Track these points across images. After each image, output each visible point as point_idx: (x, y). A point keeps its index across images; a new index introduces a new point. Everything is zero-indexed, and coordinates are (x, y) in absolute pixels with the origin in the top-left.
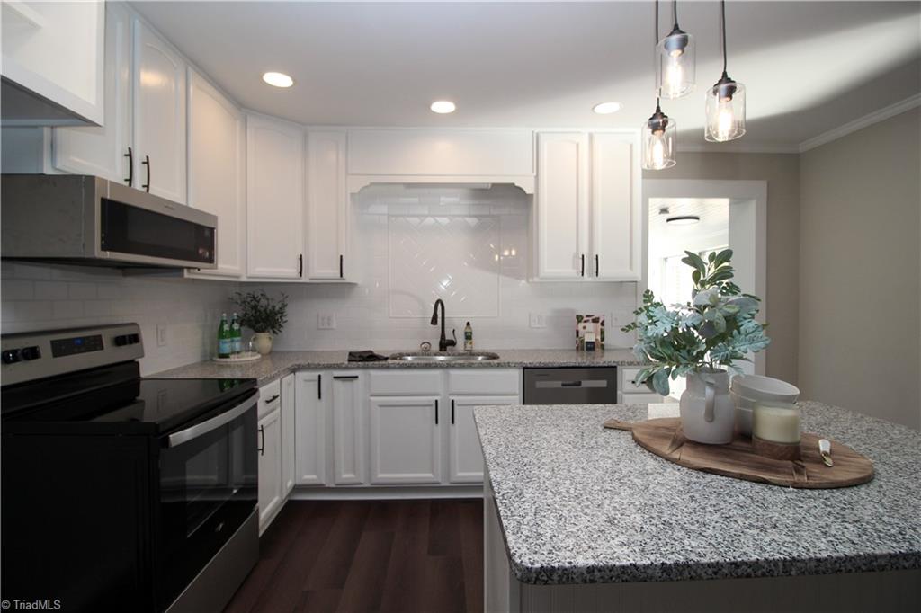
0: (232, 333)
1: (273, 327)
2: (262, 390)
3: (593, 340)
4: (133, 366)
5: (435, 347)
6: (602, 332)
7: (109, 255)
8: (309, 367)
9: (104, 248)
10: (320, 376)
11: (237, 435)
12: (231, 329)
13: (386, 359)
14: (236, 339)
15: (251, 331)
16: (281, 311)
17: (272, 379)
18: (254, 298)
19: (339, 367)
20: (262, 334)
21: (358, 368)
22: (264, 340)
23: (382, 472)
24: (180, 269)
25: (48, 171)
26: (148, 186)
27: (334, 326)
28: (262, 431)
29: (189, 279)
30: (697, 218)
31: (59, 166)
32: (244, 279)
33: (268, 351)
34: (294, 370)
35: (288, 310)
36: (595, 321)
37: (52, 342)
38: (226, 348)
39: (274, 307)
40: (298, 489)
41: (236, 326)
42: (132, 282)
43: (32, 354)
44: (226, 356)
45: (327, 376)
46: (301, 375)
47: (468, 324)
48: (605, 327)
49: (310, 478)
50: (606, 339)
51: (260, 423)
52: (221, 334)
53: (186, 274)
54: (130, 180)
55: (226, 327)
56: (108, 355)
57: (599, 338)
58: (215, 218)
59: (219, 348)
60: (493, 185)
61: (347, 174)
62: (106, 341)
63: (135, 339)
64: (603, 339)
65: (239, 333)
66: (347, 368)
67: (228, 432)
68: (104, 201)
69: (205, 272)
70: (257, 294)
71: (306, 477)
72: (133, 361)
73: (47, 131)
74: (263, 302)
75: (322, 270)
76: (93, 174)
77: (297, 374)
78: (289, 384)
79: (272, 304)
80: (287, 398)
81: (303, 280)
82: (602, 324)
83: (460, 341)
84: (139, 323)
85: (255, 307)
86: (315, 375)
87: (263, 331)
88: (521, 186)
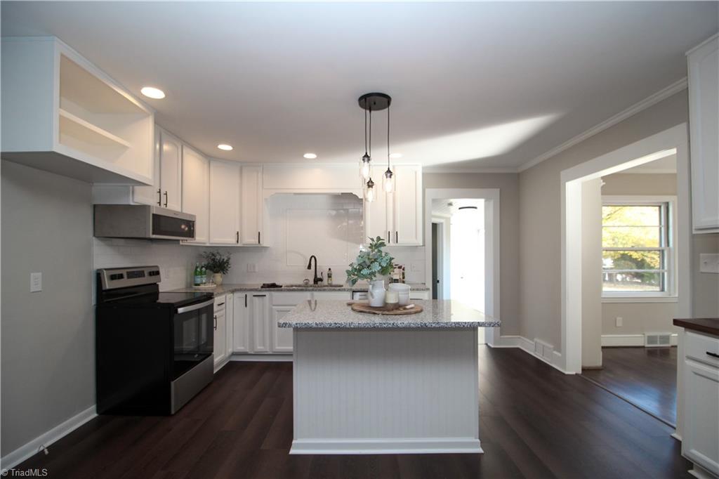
0: (201, 274)
1: (223, 270)
2: (216, 298)
3: (398, 278)
4: (155, 286)
5: (312, 282)
6: (403, 274)
7: (154, 236)
8: (241, 290)
9: (153, 234)
10: (246, 296)
11: (204, 317)
12: (201, 271)
13: (281, 286)
14: (203, 276)
15: (211, 272)
16: (227, 262)
17: (221, 294)
18: (213, 255)
19: (256, 290)
20: (216, 274)
21: (266, 291)
22: (219, 277)
23: (279, 346)
24: (179, 240)
25: (132, 204)
26: (166, 204)
27: (257, 270)
28: (216, 318)
29: (182, 245)
30: (476, 208)
31: (136, 200)
32: (208, 245)
33: (220, 283)
34: (233, 292)
35: (230, 261)
36: (400, 267)
37: (127, 272)
38: (198, 280)
39: (223, 259)
40: (234, 354)
41: (204, 269)
42: (155, 246)
43: (121, 276)
44: (199, 285)
45: (250, 294)
46: (237, 295)
47: (330, 269)
48: (405, 271)
49: (240, 348)
50: (406, 277)
51: (215, 315)
52: (196, 273)
53: (181, 243)
54: (160, 203)
55: (199, 270)
56: (146, 280)
57: (401, 277)
58: (194, 216)
59: (195, 281)
60: (342, 194)
61: (263, 188)
62: (146, 274)
63: (158, 273)
64: (404, 278)
65: (205, 273)
66: (260, 291)
67: (199, 315)
68: (153, 214)
69: (189, 242)
70: (215, 252)
71: (239, 348)
72: (155, 284)
73: (131, 188)
74: (218, 257)
75: (249, 239)
76: (149, 204)
77: (235, 294)
78: (230, 299)
79: (223, 258)
80: (229, 305)
81: (239, 245)
82: (403, 269)
83: (325, 278)
84: (159, 265)
85: (213, 260)
86: (243, 295)
87: (217, 272)
88: (357, 194)
